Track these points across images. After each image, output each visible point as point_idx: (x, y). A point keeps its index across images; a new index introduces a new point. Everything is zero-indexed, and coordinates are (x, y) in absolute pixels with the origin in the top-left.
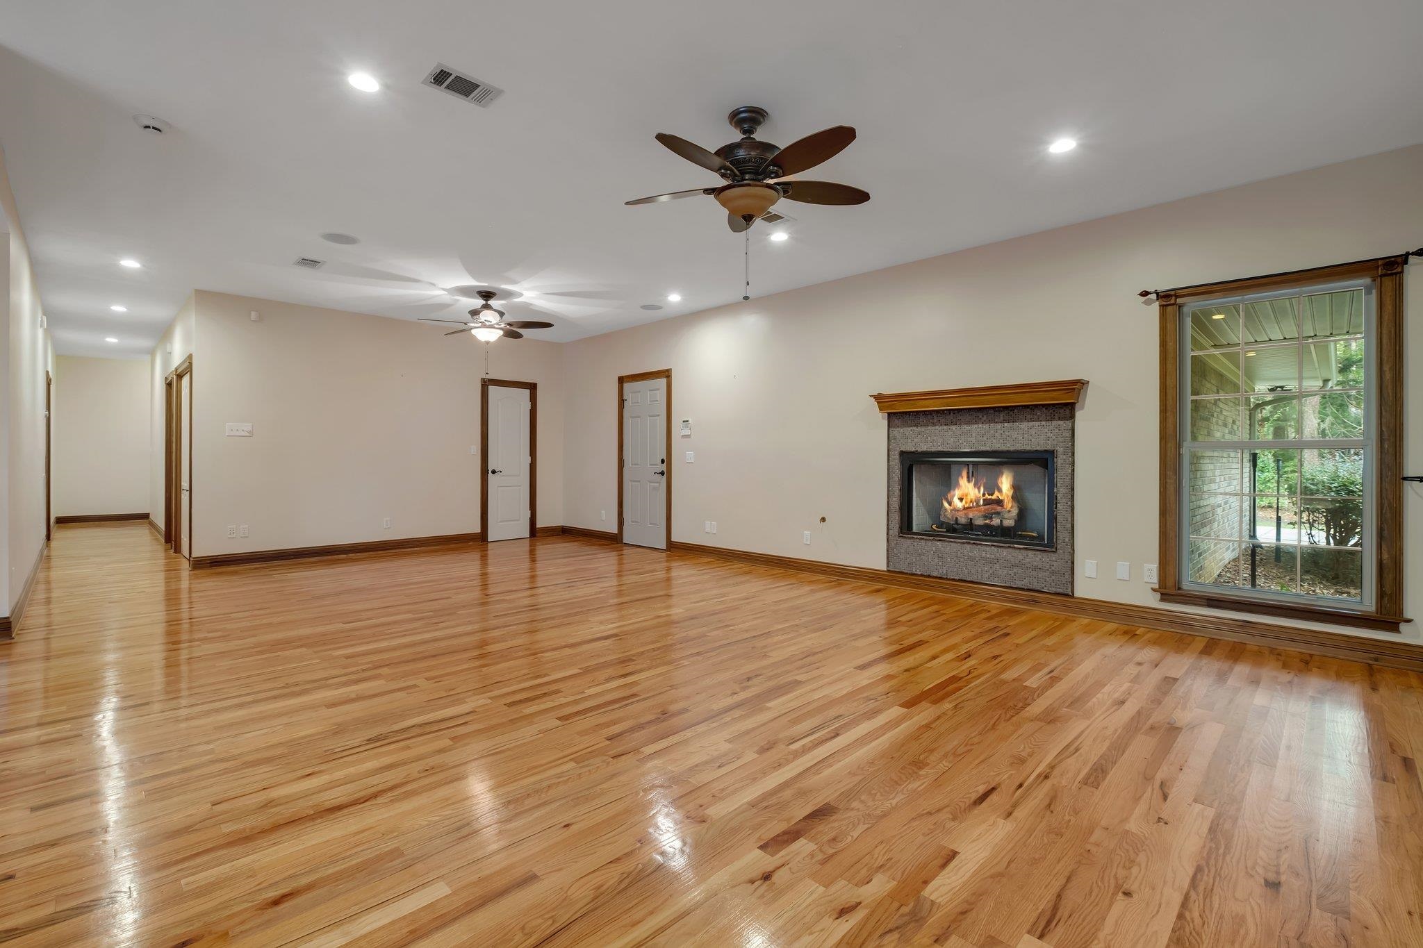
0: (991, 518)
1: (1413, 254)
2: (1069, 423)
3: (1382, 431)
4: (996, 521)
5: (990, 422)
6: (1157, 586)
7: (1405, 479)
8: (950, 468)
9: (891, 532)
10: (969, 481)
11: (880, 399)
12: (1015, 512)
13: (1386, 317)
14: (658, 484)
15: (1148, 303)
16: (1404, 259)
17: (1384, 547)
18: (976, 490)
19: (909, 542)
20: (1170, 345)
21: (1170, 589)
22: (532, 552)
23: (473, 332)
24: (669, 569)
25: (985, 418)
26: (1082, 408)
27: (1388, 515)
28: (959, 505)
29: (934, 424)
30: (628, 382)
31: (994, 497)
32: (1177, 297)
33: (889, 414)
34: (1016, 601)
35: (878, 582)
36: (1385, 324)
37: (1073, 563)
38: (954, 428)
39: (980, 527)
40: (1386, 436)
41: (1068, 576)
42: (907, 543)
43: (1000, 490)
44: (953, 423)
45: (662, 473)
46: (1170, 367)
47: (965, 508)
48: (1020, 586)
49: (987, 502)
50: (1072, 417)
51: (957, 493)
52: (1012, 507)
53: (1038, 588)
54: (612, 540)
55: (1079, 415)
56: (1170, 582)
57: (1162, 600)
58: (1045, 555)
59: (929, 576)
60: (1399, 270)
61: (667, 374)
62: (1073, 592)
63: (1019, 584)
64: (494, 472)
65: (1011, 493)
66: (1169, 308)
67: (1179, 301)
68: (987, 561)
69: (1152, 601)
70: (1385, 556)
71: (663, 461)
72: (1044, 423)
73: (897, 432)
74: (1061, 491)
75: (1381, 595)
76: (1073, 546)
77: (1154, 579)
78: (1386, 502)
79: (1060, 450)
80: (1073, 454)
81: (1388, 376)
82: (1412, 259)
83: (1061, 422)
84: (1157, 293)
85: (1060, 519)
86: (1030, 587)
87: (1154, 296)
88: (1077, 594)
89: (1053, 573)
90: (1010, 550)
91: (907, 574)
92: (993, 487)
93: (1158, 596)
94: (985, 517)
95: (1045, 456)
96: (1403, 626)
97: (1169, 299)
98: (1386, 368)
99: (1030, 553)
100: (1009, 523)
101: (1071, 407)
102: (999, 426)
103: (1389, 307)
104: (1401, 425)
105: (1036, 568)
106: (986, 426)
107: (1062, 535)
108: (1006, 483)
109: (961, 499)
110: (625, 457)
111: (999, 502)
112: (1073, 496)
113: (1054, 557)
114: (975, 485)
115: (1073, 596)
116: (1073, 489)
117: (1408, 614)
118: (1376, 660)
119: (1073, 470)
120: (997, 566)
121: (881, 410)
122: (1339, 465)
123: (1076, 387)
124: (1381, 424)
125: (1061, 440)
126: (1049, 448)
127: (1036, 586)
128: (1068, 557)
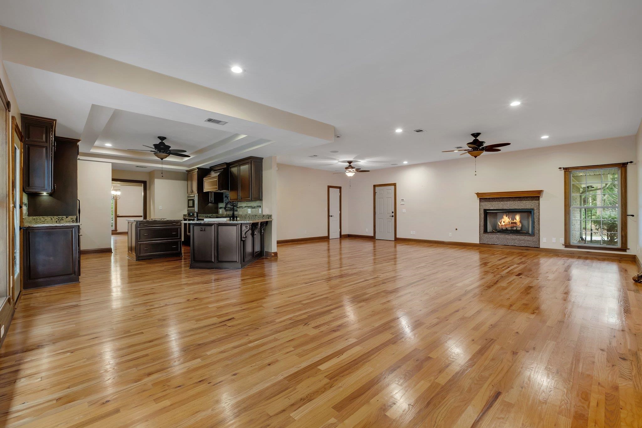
0: (513, 228)
1: (629, 162)
2: (538, 201)
3: (622, 204)
4: (515, 229)
5: (513, 201)
6: (564, 244)
7: (628, 215)
8: (497, 213)
9: (481, 232)
10: (506, 216)
11: (478, 194)
12: (521, 226)
13: (623, 177)
14: (390, 220)
15: (561, 170)
16: (627, 163)
17: (623, 232)
18: (509, 219)
19: (487, 235)
20: (567, 181)
21: (567, 245)
22: (340, 243)
23: (346, 174)
24: (395, 247)
25: (512, 200)
26: (542, 197)
27: (624, 224)
28: (503, 223)
29: (495, 201)
30: (377, 187)
31: (514, 221)
32: (569, 169)
33: (480, 198)
34: (522, 250)
35: (477, 247)
36: (623, 178)
37: (539, 239)
38: (502, 202)
39: (509, 230)
40: (623, 205)
41: (538, 243)
42: (486, 235)
43: (516, 219)
44: (501, 201)
45: (393, 216)
46: (567, 187)
47: (505, 225)
48: (523, 246)
49: (512, 223)
50: (539, 200)
51: (503, 220)
52: (520, 225)
53: (529, 246)
54: (372, 238)
55: (541, 199)
56: (567, 243)
57: (565, 247)
58: (531, 237)
59: (494, 244)
60: (626, 166)
61: (395, 185)
62: (539, 247)
63: (523, 245)
64: (331, 216)
65: (519, 221)
66: (567, 172)
67: (569, 170)
68: (513, 239)
69: (562, 248)
70: (623, 234)
71: (393, 212)
72: (530, 201)
73: (482, 203)
74: (536, 220)
75: (622, 243)
76: (539, 234)
77: (563, 242)
78: (623, 221)
79: (536, 209)
80: (539, 210)
81: (623, 191)
82: (629, 163)
83: (535, 201)
84: (563, 168)
85: (535, 227)
86: (527, 246)
87: (563, 169)
88: (541, 246)
89: (534, 242)
90: (520, 236)
91: (486, 244)
92: (514, 218)
93: (564, 246)
94: (511, 227)
95: (531, 210)
96: (627, 250)
97: (566, 170)
98: (623, 189)
99: (527, 237)
100: (519, 229)
101: (539, 197)
102: (516, 202)
103: (623, 175)
104: (627, 202)
105: (528, 241)
106: (512, 202)
107: (536, 231)
108: (518, 218)
109: (504, 222)
110: (376, 211)
111: (515, 223)
112: (539, 221)
113: (534, 237)
114: (508, 218)
115: (539, 248)
116: (539, 219)
117: (628, 247)
118: (621, 259)
119: (539, 214)
120: (516, 241)
121: (478, 197)
122: (611, 213)
123: (540, 192)
124: (622, 202)
125: (536, 206)
126: (532, 208)
127: (528, 245)
128: (538, 237)
